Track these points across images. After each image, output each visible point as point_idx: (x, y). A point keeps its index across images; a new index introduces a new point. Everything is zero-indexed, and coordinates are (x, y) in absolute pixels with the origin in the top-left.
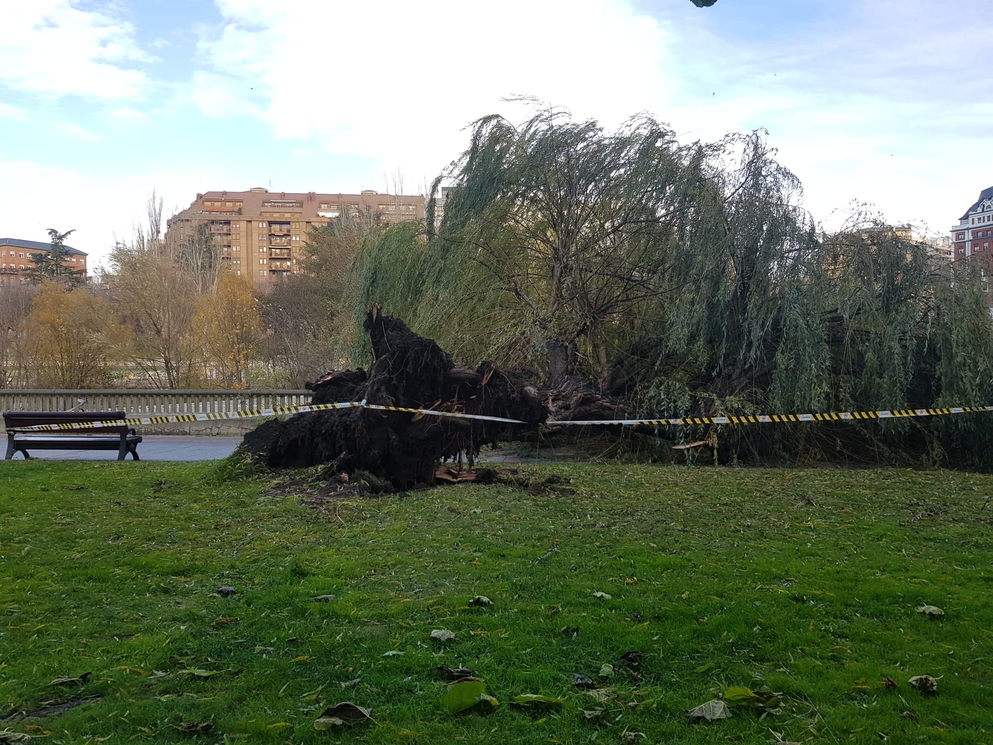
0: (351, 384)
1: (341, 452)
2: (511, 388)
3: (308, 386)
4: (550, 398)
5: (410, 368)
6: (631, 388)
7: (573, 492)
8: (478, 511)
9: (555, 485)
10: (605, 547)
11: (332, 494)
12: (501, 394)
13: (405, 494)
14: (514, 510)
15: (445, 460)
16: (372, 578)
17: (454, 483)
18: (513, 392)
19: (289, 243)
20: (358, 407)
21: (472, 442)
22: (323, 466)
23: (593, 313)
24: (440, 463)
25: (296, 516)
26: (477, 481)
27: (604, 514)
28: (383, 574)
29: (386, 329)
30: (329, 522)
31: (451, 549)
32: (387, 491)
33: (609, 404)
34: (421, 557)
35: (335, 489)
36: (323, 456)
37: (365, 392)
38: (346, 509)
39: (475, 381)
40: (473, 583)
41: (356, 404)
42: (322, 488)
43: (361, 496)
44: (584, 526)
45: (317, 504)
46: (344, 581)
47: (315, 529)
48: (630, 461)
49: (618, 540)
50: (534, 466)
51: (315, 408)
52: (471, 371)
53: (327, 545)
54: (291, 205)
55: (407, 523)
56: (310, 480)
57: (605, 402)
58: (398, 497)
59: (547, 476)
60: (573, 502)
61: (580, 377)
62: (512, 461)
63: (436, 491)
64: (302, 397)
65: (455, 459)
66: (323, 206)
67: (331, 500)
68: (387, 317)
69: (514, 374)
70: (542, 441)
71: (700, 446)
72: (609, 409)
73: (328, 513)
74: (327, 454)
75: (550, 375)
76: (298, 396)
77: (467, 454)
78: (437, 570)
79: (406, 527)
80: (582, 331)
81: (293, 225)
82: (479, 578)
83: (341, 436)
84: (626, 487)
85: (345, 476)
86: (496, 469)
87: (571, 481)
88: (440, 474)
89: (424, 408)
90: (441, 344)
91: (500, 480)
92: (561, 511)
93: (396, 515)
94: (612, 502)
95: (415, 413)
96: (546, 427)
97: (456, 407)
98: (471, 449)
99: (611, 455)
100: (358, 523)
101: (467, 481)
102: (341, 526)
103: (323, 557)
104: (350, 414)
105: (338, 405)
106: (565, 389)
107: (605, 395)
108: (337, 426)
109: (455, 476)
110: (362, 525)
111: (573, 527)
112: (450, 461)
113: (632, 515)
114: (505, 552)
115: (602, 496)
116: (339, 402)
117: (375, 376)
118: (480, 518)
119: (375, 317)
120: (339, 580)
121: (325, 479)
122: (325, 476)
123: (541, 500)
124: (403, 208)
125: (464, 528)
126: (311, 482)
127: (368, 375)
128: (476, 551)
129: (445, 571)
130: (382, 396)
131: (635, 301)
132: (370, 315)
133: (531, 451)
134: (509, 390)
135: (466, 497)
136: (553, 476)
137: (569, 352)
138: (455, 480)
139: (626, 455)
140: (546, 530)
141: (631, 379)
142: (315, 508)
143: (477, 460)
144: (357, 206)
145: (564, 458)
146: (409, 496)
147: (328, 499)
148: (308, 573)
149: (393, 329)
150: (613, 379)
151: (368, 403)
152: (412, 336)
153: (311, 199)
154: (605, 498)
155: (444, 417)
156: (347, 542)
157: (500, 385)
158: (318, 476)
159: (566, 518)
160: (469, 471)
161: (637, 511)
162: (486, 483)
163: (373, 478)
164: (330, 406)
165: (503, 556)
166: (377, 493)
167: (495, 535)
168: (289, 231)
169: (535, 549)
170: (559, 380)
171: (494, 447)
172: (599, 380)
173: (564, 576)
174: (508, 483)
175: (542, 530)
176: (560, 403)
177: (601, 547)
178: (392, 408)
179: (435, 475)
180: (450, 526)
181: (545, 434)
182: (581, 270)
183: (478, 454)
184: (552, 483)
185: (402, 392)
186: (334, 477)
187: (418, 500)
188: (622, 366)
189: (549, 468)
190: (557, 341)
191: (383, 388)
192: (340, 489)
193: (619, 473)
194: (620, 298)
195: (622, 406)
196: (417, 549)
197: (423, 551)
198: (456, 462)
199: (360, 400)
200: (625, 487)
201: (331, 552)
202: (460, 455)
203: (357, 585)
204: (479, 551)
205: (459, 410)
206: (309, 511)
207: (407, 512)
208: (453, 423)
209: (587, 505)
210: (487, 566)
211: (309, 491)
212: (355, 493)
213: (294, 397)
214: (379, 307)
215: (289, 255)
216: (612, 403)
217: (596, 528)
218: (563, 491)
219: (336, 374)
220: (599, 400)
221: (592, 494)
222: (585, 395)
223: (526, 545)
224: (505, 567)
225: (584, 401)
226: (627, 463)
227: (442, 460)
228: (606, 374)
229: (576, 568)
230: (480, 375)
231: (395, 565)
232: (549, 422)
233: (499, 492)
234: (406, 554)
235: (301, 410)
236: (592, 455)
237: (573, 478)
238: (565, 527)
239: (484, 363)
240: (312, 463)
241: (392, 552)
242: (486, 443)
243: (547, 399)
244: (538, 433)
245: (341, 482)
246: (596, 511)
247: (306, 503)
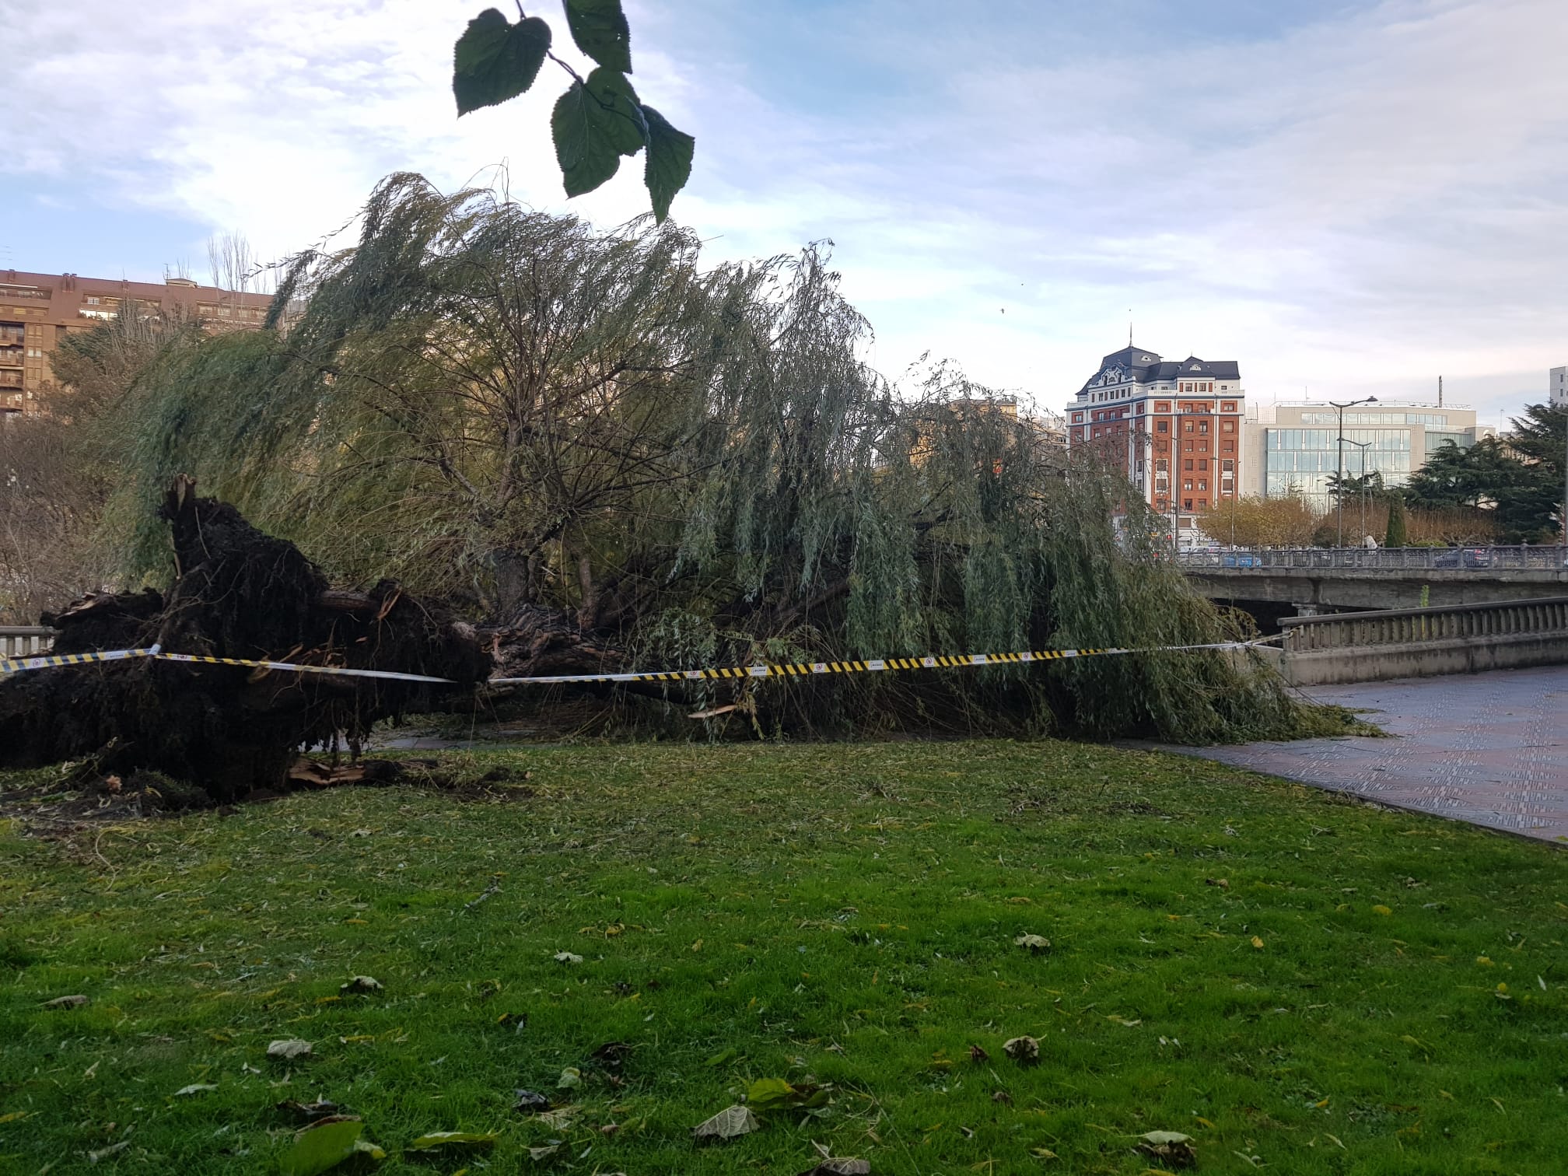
0: (130, 618)
1: (108, 738)
2: (429, 624)
3: (46, 619)
4: (496, 641)
5: (246, 590)
6: (628, 624)
7: (529, 793)
8: (364, 832)
9: (499, 783)
10: (578, 879)
11: (88, 813)
12: (412, 635)
13: (230, 809)
14: (427, 828)
15: (308, 748)
16: (161, 960)
17: (324, 787)
18: (432, 631)
19: (21, 360)
20: (145, 657)
21: (357, 716)
22: (72, 764)
23: (571, 505)
24: (299, 753)
25: (14, 857)
26: (365, 782)
27: (577, 826)
28: (182, 951)
29: (202, 520)
30: (81, 865)
31: (313, 900)
32: (196, 806)
33: (592, 650)
34: (256, 918)
35: (94, 805)
36: (73, 745)
37: (158, 630)
38: (115, 839)
39: (366, 612)
40: (350, 956)
41: (140, 652)
42: (69, 804)
43: (145, 816)
44: (545, 847)
45: (57, 832)
46: (105, 968)
47: (52, 878)
48: (623, 739)
49: (598, 867)
50: (467, 753)
51: (58, 661)
52: (358, 596)
53: (75, 907)
54: (28, 293)
55: (231, 860)
56: (45, 790)
57: (587, 647)
58: (216, 814)
59: (487, 770)
60: (530, 809)
61: (546, 606)
62: (428, 747)
63: (289, 801)
64: (35, 639)
65: (326, 745)
66: (90, 299)
67: (85, 825)
68: (205, 500)
69: (435, 602)
70: (482, 712)
71: (728, 713)
72: (593, 657)
73: (79, 849)
74: (81, 742)
75: (499, 604)
76: (27, 637)
77: (348, 736)
78: (283, 938)
79: (229, 866)
80: (553, 533)
81: (30, 331)
82: (359, 947)
83: (109, 710)
84: (615, 781)
85: (115, 781)
86: (400, 760)
87: (528, 776)
88: (297, 773)
89: (273, 658)
90: (304, 548)
91: (406, 779)
92: (508, 825)
93: (211, 848)
94: (593, 806)
95: (252, 668)
96: (489, 689)
97: (329, 657)
98: (356, 728)
99: (594, 732)
100: (138, 862)
101: (346, 782)
102: (103, 870)
103: (64, 928)
104: (126, 671)
105: (105, 656)
106: (523, 625)
107: (586, 635)
108: (101, 693)
109: (325, 775)
110: (145, 867)
111: (527, 850)
112: (317, 748)
113: (622, 825)
114: (409, 899)
115: (577, 798)
116: (105, 650)
117: (179, 603)
118: (367, 844)
119: (181, 499)
120: (96, 968)
121: (76, 788)
122: (75, 781)
123: (475, 809)
124: (244, 314)
125: (337, 863)
126: (46, 794)
127: (165, 600)
128: (356, 901)
129: (299, 938)
130: (192, 638)
131: (636, 489)
132: (172, 496)
133: (463, 728)
134: (426, 627)
135: (343, 810)
136: (497, 768)
137: (531, 567)
138: (325, 782)
139: (618, 731)
140: (482, 858)
141: (629, 610)
142: (52, 840)
143: (365, 747)
144: (157, 304)
145: (519, 738)
146: (237, 812)
147: (78, 823)
148: (33, 960)
149: (216, 522)
150: (601, 608)
151: (163, 651)
152: (252, 534)
153: (68, 285)
154: (581, 800)
155: (307, 673)
156: (114, 899)
157: (411, 620)
158: (62, 783)
159: (515, 836)
160: (351, 766)
161: (631, 818)
162: (381, 785)
163: (170, 783)
164: (87, 657)
165: (406, 906)
166: (176, 809)
167: (392, 871)
168: (21, 339)
169: (462, 890)
170: (513, 611)
171: (397, 724)
172: (579, 612)
173: (507, 931)
174: (419, 782)
175: (473, 858)
176: (514, 648)
177: (569, 880)
178: (211, 660)
179: (288, 773)
180: (311, 861)
181: (486, 701)
182: (551, 437)
183: (368, 736)
184: (495, 780)
185: (229, 631)
186: (91, 784)
187: (254, 818)
188: (615, 591)
189: (492, 755)
190: (511, 547)
191: (193, 625)
192: (104, 804)
193: (605, 759)
194: (613, 483)
195: (613, 652)
196: (248, 904)
197: (259, 906)
198: (329, 750)
199: (148, 645)
200: (613, 780)
201: (81, 919)
202: (336, 738)
203: (130, 973)
204: (364, 900)
205: (335, 662)
206: (40, 846)
207: (232, 841)
208: (323, 684)
209: (552, 813)
210: (375, 924)
211: (41, 809)
212: (134, 810)
213: (19, 640)
214: (189, 482)
215: (20, 381)
216: (598, 648)
217: (564, 849)
218: (513, 793)
219: (102, 598)
220: (578, 644)
221: (561, 795)
222: (555, 635)
223: (445, 886)
224: (406, 925)
225: (553, 646)
226: (618, 743)
227: (302, 748)
228: (589, 602)
229: (528, 917)
230: (375, 602)
231: (205, 935)
232: (493, 680)
233: (403, 800)
234: (227, 914)
235: (30, 664)
236: (565, 731)
237: (531, 771)
238: (513, 851)
239: (382, 582)
240: (53, 759)
241: (200, 911)
242: (383, 716)
243: (490, 643)
244: (474, 699)
245: (106, 792)
246: (565, 821)
247: (35, 832)
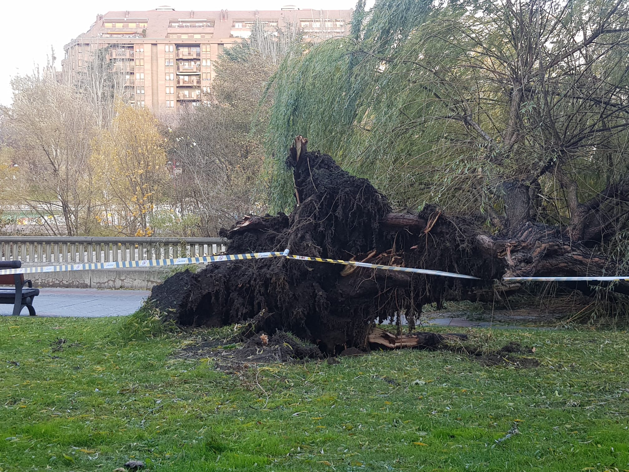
0: (271, 231)
1: (259, 309)
2: (460, 236)
3: (222, 233)
4: (509, 249)
5: (339, 212)
6: (607, 238)
7: (536, 364)
8: (421, 382)
9: (513, 354)
10: (579, 430)
11: (250, 357)
12: (448, 244)
13: (334, 360)
14: (464, 382)
15: (381, 322)
16: (299, 457)
17: (392, 349)
18: (463, 241)
19: (199, 68)
20: (280, 257)
21: (412, 301)
22: (239, 325)
23: (563, 145)
24: (375, 325)
25: (210, 382)
26: (419, 347)
27: (575, 391)
28: (311, 452)
29: (312, 166)
30: (248, 390)
31: (390, 426)
32: (312, 356)
33: (580, 258)
34: (355, 434)
35: (253, 353)
36: (240, 314)
37: (287, 239)
38: (267, 375)
39: (417, 229)
40: (417, 468)
41: (277, 254)
42: (239, 351)
43: (284, 361)
44: (551, 405)
45: (234, 369)
46: (266, 458)
47: (232, 397)
48: (606, 327)
49: (594, 423)
50: (487, 331)
51: (232, 257)
52: (411, 217)
53: (246, 417)
54: (201, 24)
55: (336, 394)
56: (225, 341)
57: (576, 255)
58: (326, 363)
59: (504, 344)
60: (537, 375)
61: (544, 224)
62: (460, 325)
63: (370, 357)
64: (214, 246)
65: (392, 320)
66: (237, 25)
67: (249, 365)
68: (313, 153)
69: (464, 220)
70: (497, 302)
72: (581, 263)
73: (246, 380)
74: (244, 312)
75: (507, 222)
76: (210, 244)
77: (407, 315)
78: (373, 450)
79: (336, 398)
80: (547, 168)
81: (203, 48)
82: (424, 462)
83: (260, 292)
84: (603, 358)
85: (264, 337)
86: (441, 333)
87: (534, 350)
88: (374, 338)
89: (357, 259)
90: (375, 183)
91: (446, 347)
92: (522, 385)
93: (324, 385)
94: (586, 377)
95: (344, 266)
96: (502, 284)
97: (393, 259)
98: (412, 309)
99: (583, 320)
100: (280, 392)
101: (406, 346)
102: (261, 395)
103: (242, 430)
104: (270, 266)
105: (258, 255)
106: (526, 237)
107: (575, 246)
108: (255, 280)
109: (392, 341)
110: (285, 395)
111: (537, 405)
112: (386, 322)
113: (611, 393)
114: (454, 432)
115: (573, 369)
116: (257, 252)
117: (299, 222)
118: (423, 390)
119: (299, 153)
120: (261, 458)
121: (242, 341)
122: (242, 337)
123: (497, 372)
124: (329, 24)
125: (405, 402)
126: (226, 344)
127: (290, 221)
128: (419, 430)
129: (384, 451)
130: (307, 245)
131: (613, 131)
132: (293, 150)
133: (483, 313)
134: (458, 239)
135: (406, 366)
136: (511, 343)
137: (531, 193)
138: (392, 345)
139: (602, 320)
140: (504, 408)
141: (609, 226)
142: (231, 373)
143: (418, 322)
144: (275, 24)
145: (525, 322)
146: (338, 362)
147: (245, 363)
148: (225, 448)
149: (320, 167)
150: (586, 226)
151: (291, 253)
152: (343, 175)
153: (224, 17)
154: (577, 372)
155: (379, 270)
156: (268, 414)
157: (447, 233)
158: (235, 337)
159: (528, 394)
160: (409, 336)
161: (617, 388)
162: (430, 350)
163: (298, 341)
164: (248, 256)
165: (453, 437)
166: (302, 358)
167: (442, 411)
168: (198, 54)
169: (492, 429)
170: (519, 228)
171: (440, 307)
172: (568, 228)
173: (527, 463)
174: (457, 350)
175: (499, 408)
176: (520, 255)
177: (572, 430)
178: (319, 260)
179: (368, 338)
180: (389, 399)
181: (502, 293)
182: (546, 93)
183: (419, 315)
184: (510, 351)
185: (330, 240)
186: (251, 338)
187: (349, 367)
188: (597, 211)
189: (507, 334)
190: (516, 180)
191: (308, 236)
192: (259, 352)
193: (594, 341)
194: (596, 127)
195: (597, 259)
196: (350, 425)
197: (356, 426)
198: (394, 323)
199: (282, 250)
200: (601, 358)
201: (251, 424)
202: (398, 316)
203: (280, 464)
204: (423, 430)
205: (397, 262)
206: (225, 377)
207: (337, 381)
208: (390, 278)
209: (554, 379)
210: (433, 448)
211: (224, 353)
212: (277, 357)
213: (206, 246)
214: (304, 141)
215: (199, 82)
216: (585, 256)
217: (566, 407)
218: (524, 362)
219: (254, 219)
220: (568, 252)
221: (560, 366)
222: (551, 246)
223: (479, 425)
224: (455, 451)
225: (550, 254)
226: (603, 329)
227: (377, 321)
228: (576, 220)
229: (542, 454)
230: (423, 220)
231: (324, 442)
232: (507, 278)
233: (445, 361)
234: (337, 430)
235: (217, 259)
236: (560, 319)
237: (536, 346)
238: (527, 405)
239: (427, 207)
240: (227, 321)
241: (320, 427)
242: (429, 301)
243: (504, 250)
244: (493, 293)
245: (260, 344)
246: (565, 386)
247: (221, 367)
